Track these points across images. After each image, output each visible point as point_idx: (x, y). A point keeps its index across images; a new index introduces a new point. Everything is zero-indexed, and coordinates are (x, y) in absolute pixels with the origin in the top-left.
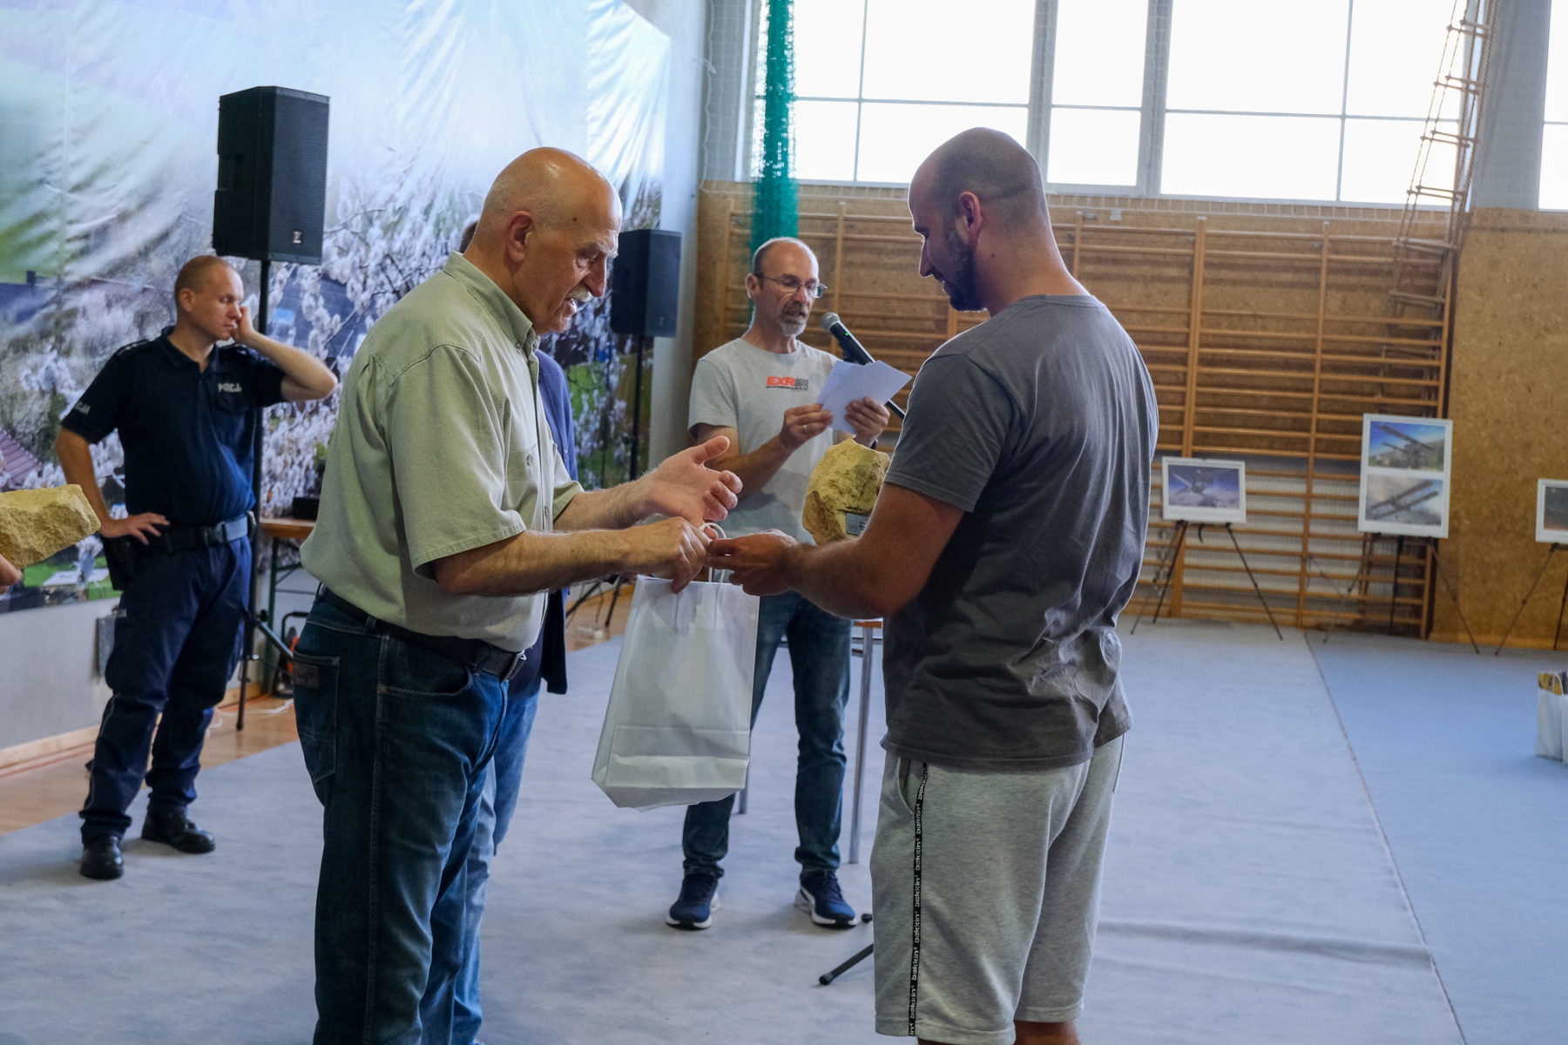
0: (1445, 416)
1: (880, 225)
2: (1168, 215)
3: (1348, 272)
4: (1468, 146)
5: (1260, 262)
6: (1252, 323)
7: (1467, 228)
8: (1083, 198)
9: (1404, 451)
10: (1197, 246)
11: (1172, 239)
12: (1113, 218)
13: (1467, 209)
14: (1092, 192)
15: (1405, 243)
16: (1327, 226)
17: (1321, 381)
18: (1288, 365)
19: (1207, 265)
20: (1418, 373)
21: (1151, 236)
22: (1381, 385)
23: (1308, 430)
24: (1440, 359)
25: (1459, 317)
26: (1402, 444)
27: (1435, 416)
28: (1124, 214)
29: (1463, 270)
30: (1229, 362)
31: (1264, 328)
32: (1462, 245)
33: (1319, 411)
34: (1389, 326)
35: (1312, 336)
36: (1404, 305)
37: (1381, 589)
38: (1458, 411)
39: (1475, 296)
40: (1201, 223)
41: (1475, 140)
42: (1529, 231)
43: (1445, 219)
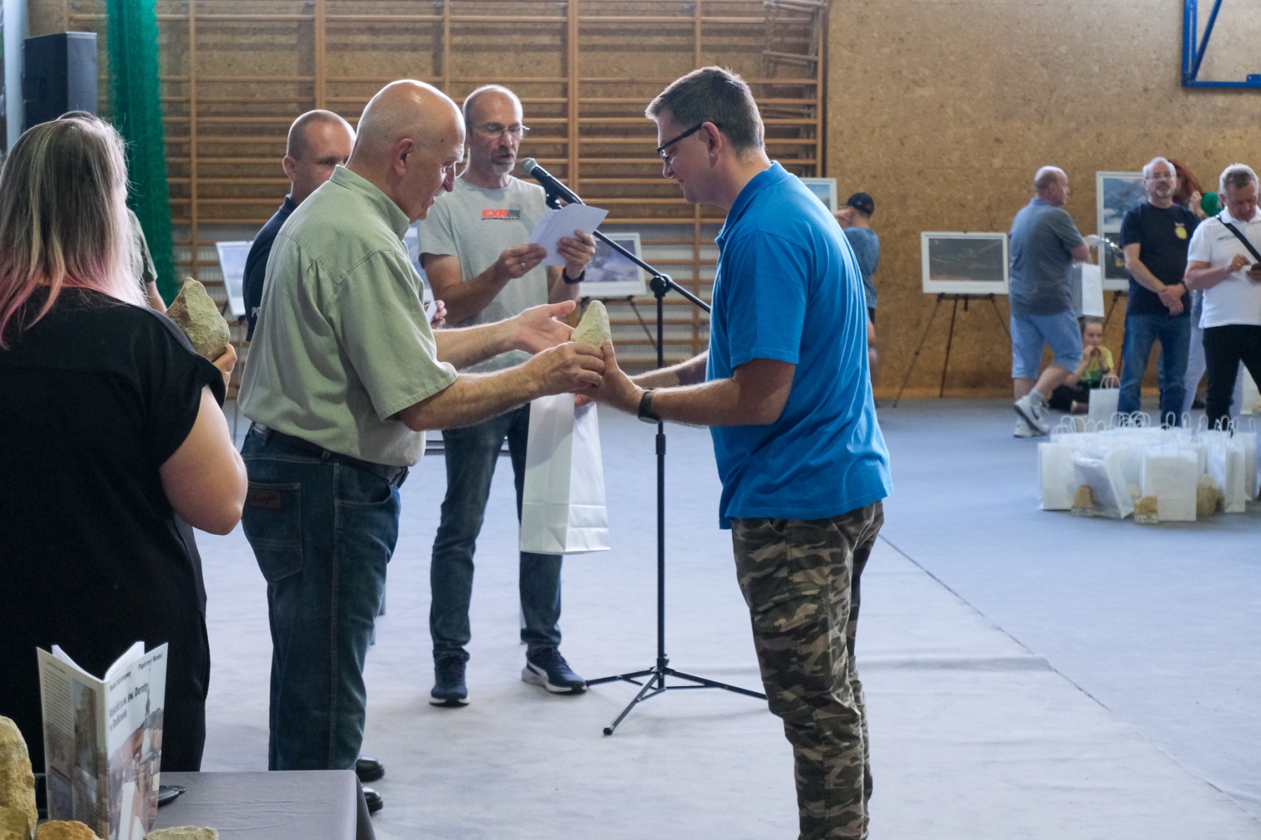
0: (824, 175)
1: (232, 4)
3: (719, 33)
5: (632, 27)
10: (570, 12)
11: (542, 6)
19: (582, 32)
20: (794, 132)
21: (520, 4)
24: (815, 117)
25: (832, 75)
27: (814, 175)
29: (833, 27)
30: (608, 130)
31: (640, 94)
32: (830, 2)
34: (765, 85)
36: (776, 63)
38: (835, 168)
39: (846, 53)
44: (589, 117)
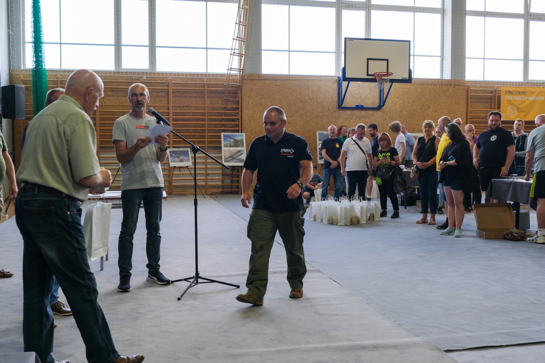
0: (241, 132)
2: (160, 77)
3: (212, 93)
4: (242, 57)
5: (187, 91)
6: (186, 108)
7: (244, 79)
8: (134, 73)
9: (233, 142)
10: (169, 86)
11: (161, 85)
12: (143, 79)
14: (137, 71)
15: (228, 84)
16: (206, 80)
17: (208, 124)
18: (197, 120)
19: (173, 92)
20: (233, 120)
21: (155, 84)
22: (223, 124)
23: (205, 138)
24: (239, 116)
25: (243, 105)
26: (232, 140)
27: (239, 132)
28: (146, 77)
29: (243, 91)
30: (181, 120)
31: (190, 110)
32: (243, 84)
33: (207, 133)
34: (225, 107)
35: (204, 111)
36: (228, 101)
37: (228, 182)
38: (245, 131)
39: (247, 98)
40: (170, 79)
41: (245, 55)
42: (260, 80)
43: (237, 77)
44: (175, 116)
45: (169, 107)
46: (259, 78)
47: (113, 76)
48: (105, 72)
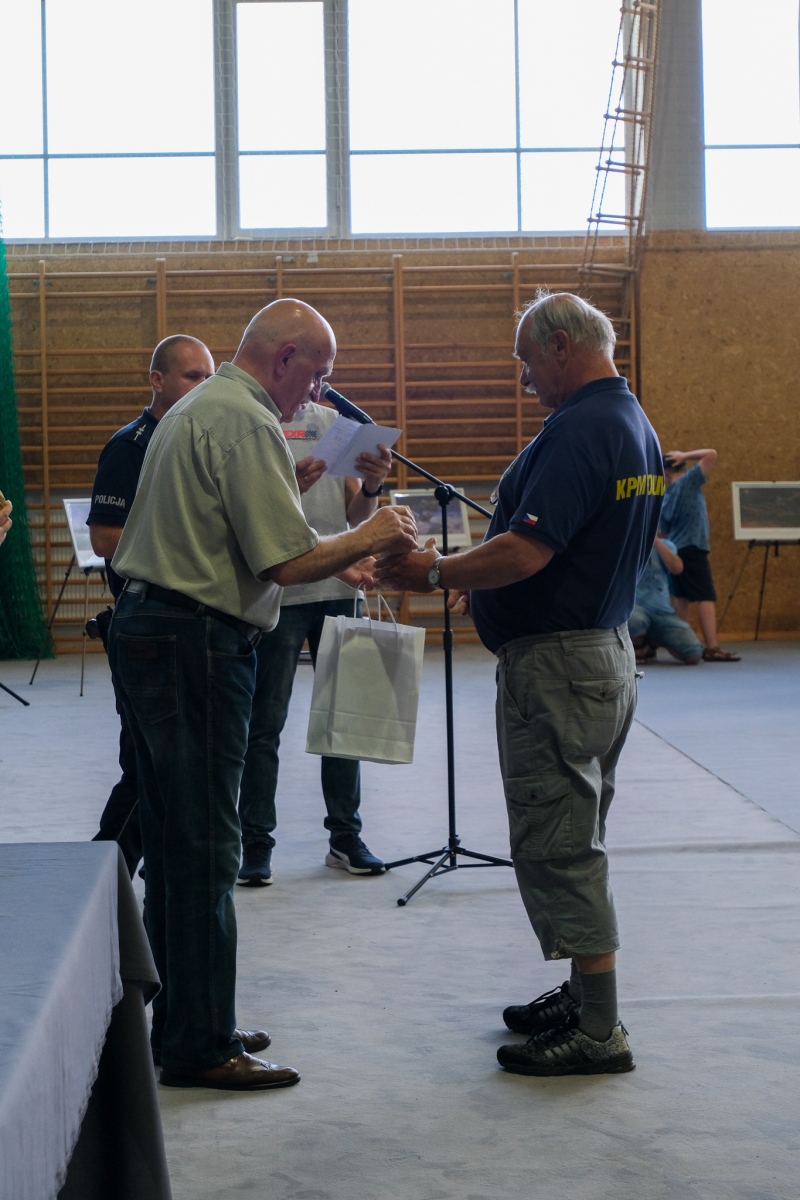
1: (79, 282)
2: (363, 255)
4: (638, 174)
5: (454, 295)
6: (451, 354)
7: (646, 251)
8: (280, 243)
10: (395, 283)
11: (369, 278)
12: (309, 260)
13: (643, 234)
14: (289, 236)
15: (590, 268)
16: (515, 257)
17: (523, 405)
18: (489, 392)
19: (407, 301)
21: (348, 276)
25: (647, 335)
28: (319, 256)
29: (644, 290)
30: (434, 393)
31: (464, 358)
32: (641, 267)
33: (524, 434)
35: (509, 362)
39: (656, 315)
40: (397, 260)
41: (646, 168)
42: (700, 250)
43: (623, 244)
44: (415, 381)
45: (392, 351)
46: (698, 245)
47: (214, 257)
48: (186, 243)
